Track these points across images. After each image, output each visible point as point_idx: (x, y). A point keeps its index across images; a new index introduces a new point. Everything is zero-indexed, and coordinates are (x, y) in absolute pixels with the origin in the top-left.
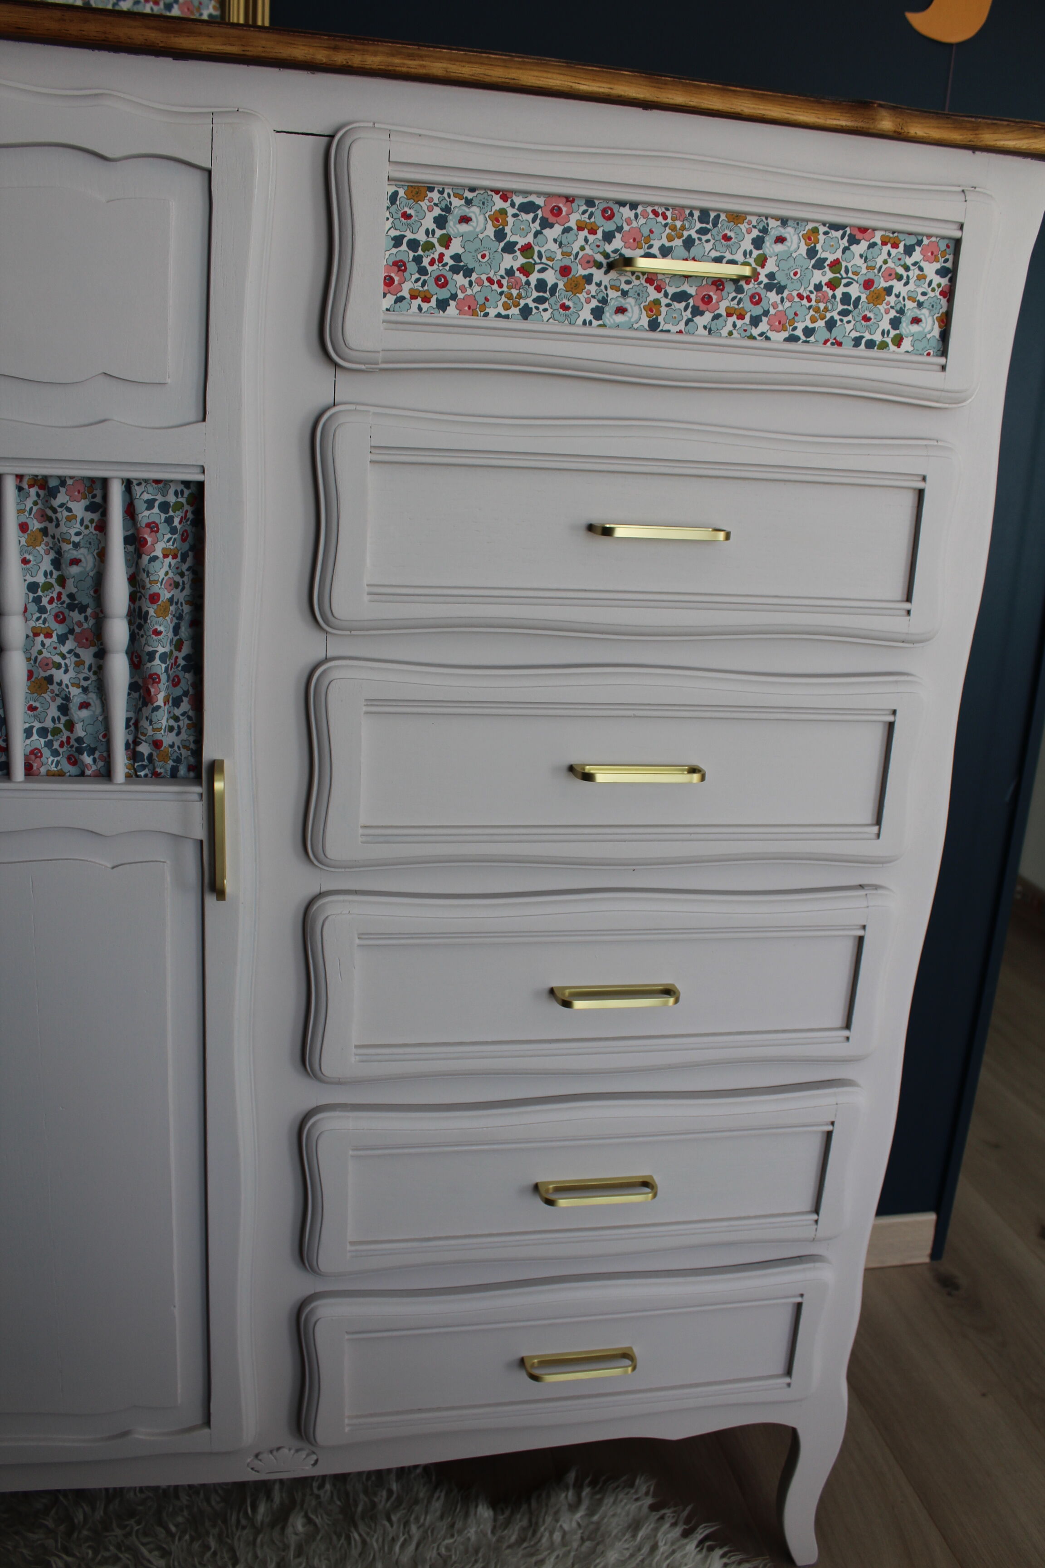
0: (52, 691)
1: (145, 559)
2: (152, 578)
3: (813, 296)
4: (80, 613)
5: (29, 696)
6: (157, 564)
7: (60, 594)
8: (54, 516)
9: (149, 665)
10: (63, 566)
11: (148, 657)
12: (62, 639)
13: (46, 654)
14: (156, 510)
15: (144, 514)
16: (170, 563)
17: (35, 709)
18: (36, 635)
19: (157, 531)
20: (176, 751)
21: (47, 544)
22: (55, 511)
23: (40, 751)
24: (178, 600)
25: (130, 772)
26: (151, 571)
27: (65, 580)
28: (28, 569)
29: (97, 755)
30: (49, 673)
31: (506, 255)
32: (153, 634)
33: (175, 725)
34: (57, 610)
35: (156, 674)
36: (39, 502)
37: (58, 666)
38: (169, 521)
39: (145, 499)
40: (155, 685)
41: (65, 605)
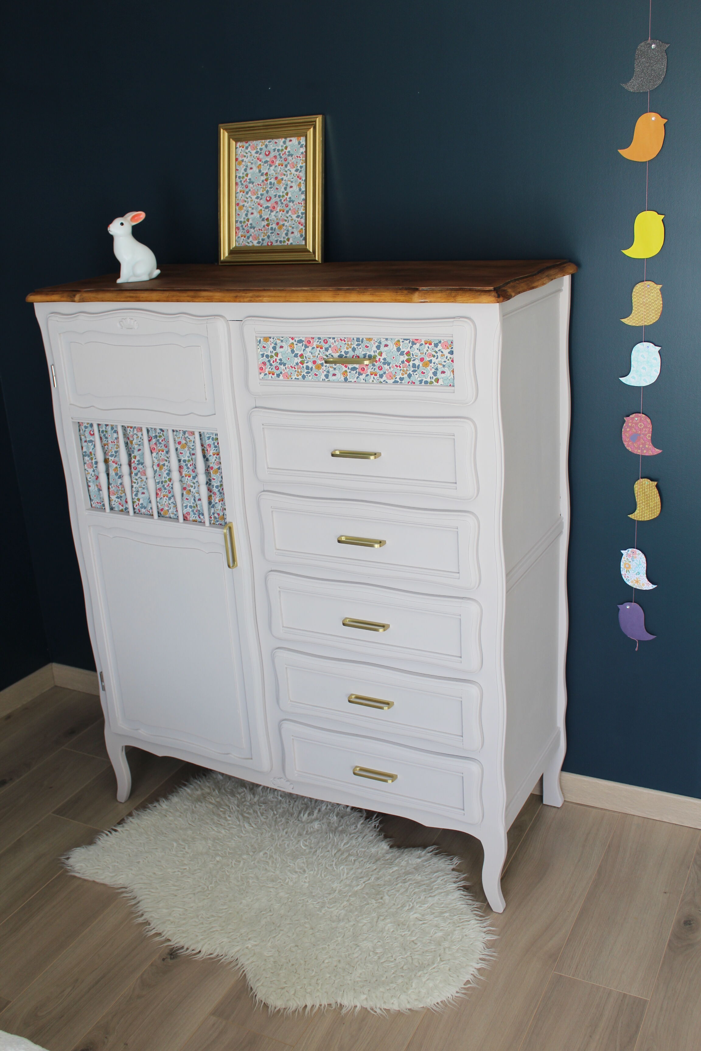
0: (191, 494)
3: (401, 366)
5: (186, 495)
12: (194, 478)
13: (188, 482)
14: (211, 440)
15: (207, 441)
16: (216, 457)
17: (188, 499)
18: (186, 476)
19: (211, 447)
21: (188, 448)
23: (189, 513)
25: (210, 524)
26: (210, 459)
28: (183, 455)
30: (189, 488)
31: (295, 358)
32: (213, 479)
34: (193, 468)
35: (215, 492)
36: (184, 435)
37: (192, 487)
39: (206, 437)
40: (215, 495)
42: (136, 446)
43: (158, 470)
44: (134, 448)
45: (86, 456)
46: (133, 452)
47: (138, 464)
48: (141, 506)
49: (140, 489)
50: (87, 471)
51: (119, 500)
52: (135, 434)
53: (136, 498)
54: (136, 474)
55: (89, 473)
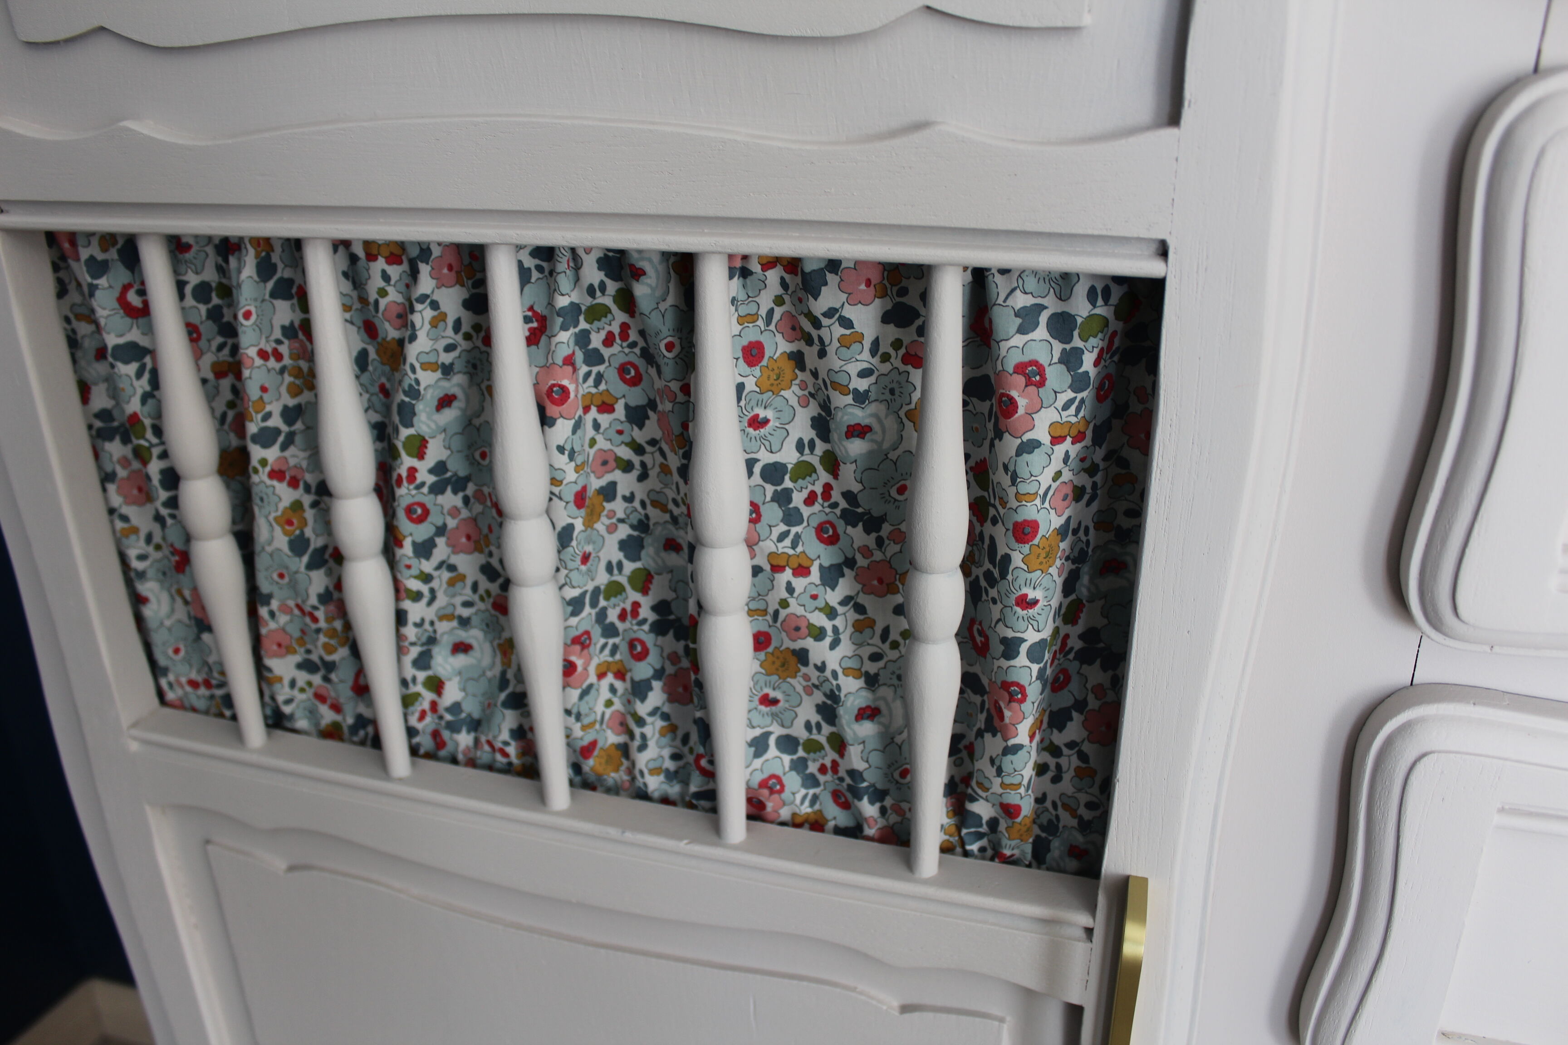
0: (807, 678)
1: (1010, 444)
2: (1023, 488)
4: (867, 531)
5: (763, 679)
6: (1036, 459)
7: (828, 488)
8: (814, 333)
9: (1004, 663)
10: (834, 436)
11: (1002, 648)
12: (830, 576)
13: (794, 608)
14: (1041, 332)
15: (1013, 342)
16: (1067, 452)
17: (775, 702)
18: (777, 569)
19: (1041, 384)
20: (1047, 810)
21: (803, 386)
22: (817, 324)
23: (780, 781)
24: (1080, 523)
25: (951, 839)
26: (1023, 472)
27: (839, 465)
28: (764, 438)
29: (888, 802)
30: (798, 645)
32: (1018, 604)
33: (1052, 762)
34: (823, 518)
35: (1017, 684)
36: (787, 298)
37: (819, 634)
38: (1071, 359)
39: (1017, 308)
40: (1015, 705)
41: (838, 511)
42: (427, 379)
43: (579, 525)
44: (414, 393)
45: (111, 439)
46: (407, 415)
47: (437, 489)
48: (448, 717)
49: (443, 627)
50: (125, 518)
51: (317, 679)
52: (423, 298)
53: (421, 676)
54: (424, 549)
55: (135, 530)
